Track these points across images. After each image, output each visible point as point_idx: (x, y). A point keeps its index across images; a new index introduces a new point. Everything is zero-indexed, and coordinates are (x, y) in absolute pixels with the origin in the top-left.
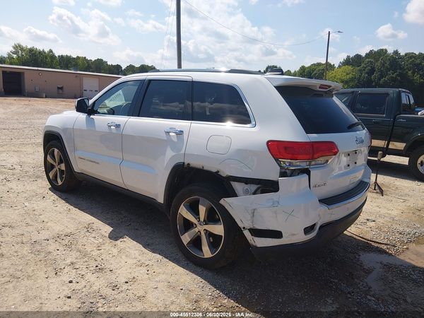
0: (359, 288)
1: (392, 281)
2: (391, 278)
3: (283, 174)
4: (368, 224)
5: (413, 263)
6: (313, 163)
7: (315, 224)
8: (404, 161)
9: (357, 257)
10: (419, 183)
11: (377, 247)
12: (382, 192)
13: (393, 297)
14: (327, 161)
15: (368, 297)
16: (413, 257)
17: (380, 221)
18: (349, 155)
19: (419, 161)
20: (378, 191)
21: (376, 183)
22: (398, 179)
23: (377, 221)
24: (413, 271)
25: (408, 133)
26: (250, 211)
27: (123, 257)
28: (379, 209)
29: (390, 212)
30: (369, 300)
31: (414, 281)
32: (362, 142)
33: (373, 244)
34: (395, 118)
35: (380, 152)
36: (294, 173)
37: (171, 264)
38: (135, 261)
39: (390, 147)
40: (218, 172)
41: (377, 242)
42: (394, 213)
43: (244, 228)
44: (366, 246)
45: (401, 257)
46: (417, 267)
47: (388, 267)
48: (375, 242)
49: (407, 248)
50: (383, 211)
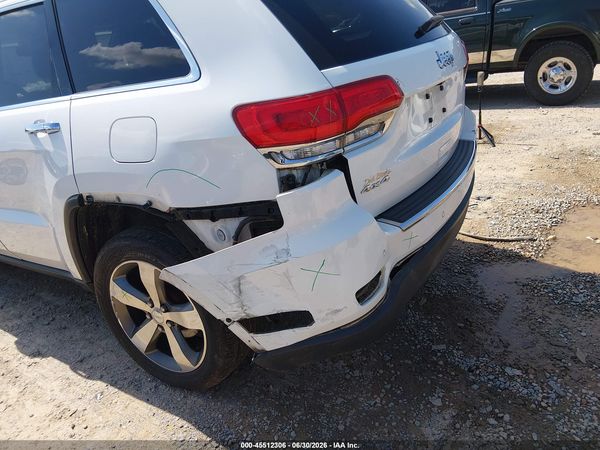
0: (487, 353)
1: (544, 317)
2: (539, 313)
3: (288, 182)
4: (480, 206)
5: (571, 267)
6: (350, 138)
7: (380, 273)
8: (517, 78)
9: (472, 279)
10: (545, 110)
11: (504, 251)
12: (492, 141)
13: (552, 357)
14: (382, 125)
15: (508, 370)
16: (568, 253)
17: (498, 194)
18: (427, 97)
19: (540, 75)
20: (486, 139)
21: (480, 126)
22: (512, 111)
23: (494, 196)
24: (576, 286)
25: (516, 30)
26: (230, 285)
27: (29, 403)
28: (493, 173)
29: (510, 174)
30: (511, 378)
31: (582, 307)
32: (451, 60)
33: (496, 245)
34: (493, 9)
35: (480, 73)
36: (309, 175)
37: (124, 397)
38: (50, 408)
39: (493, 59)
40: (150, 203)
41: (502, 241)
42: (519, 173)
43: (229, 320)
44: (485, 254)
45: (548, 261)
46: (579, 275)
47: (530, 287)
48: (498, 241)
49: (554, 239)
50: (500, 174)
